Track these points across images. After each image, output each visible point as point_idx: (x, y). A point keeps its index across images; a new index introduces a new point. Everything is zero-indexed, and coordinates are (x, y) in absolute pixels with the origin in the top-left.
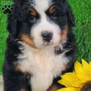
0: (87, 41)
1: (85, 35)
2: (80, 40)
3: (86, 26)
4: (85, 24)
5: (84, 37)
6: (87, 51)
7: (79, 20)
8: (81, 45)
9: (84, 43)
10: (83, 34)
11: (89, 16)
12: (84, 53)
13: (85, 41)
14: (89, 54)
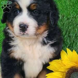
1: (70, 28)
2: (66, 33)
3: (70, 21)
4: (70, 19)
5: (69, 30)
6: (72, 42)
8: (67, 37)
9: (69, 35)
10: (68, 27)
11: (73, 12)
13: (70, 33)
14: (74, 44)
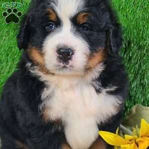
4: (144, 49)
7: (133, 41)
8: (136, 86)
9: (142, 82)
12: (142, 100)
13: (143, 79)
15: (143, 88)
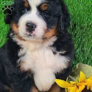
0: (86, 47)
6: (86, 58)
7: (77, 24)
11: (88, 19)
12: (83, 60)
15: (83, 53)
